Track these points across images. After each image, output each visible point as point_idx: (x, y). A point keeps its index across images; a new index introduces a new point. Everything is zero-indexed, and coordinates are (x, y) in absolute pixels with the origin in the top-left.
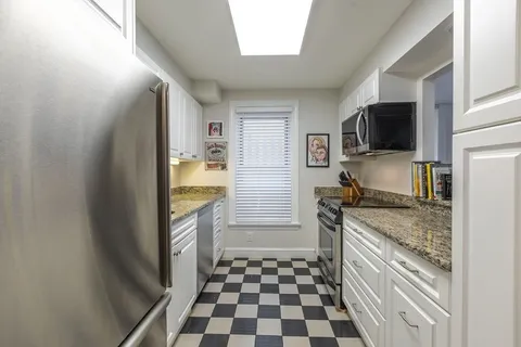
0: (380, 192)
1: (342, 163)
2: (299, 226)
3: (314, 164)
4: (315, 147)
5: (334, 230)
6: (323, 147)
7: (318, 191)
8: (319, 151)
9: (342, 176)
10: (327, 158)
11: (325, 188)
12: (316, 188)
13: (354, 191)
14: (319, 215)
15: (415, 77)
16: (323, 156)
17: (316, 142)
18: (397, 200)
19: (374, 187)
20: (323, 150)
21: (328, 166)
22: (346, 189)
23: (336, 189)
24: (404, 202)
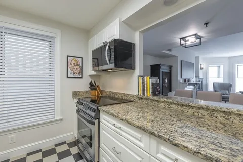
0: (113, 93)
1: (91, 76)
2: (61, 120)
3: (72, 76)
4: (73, 65)
5: (94, 124)
6: (78, 65)
7: (75, 94)
8: (76, 67)
9: (91, 84)
10: (81, 73)
11: (80, 92)
12: (74, 92)
13: (98, 92)
14: (78, 111)
15: (135, 29)
16: (78, 71)
17: (73, 62)
18: (124, 97)
19: (109, 89)
20: (78, 67)
21: (81, 78)
22: (94, 91)
23: (87, 92)
24: (129, 98)
